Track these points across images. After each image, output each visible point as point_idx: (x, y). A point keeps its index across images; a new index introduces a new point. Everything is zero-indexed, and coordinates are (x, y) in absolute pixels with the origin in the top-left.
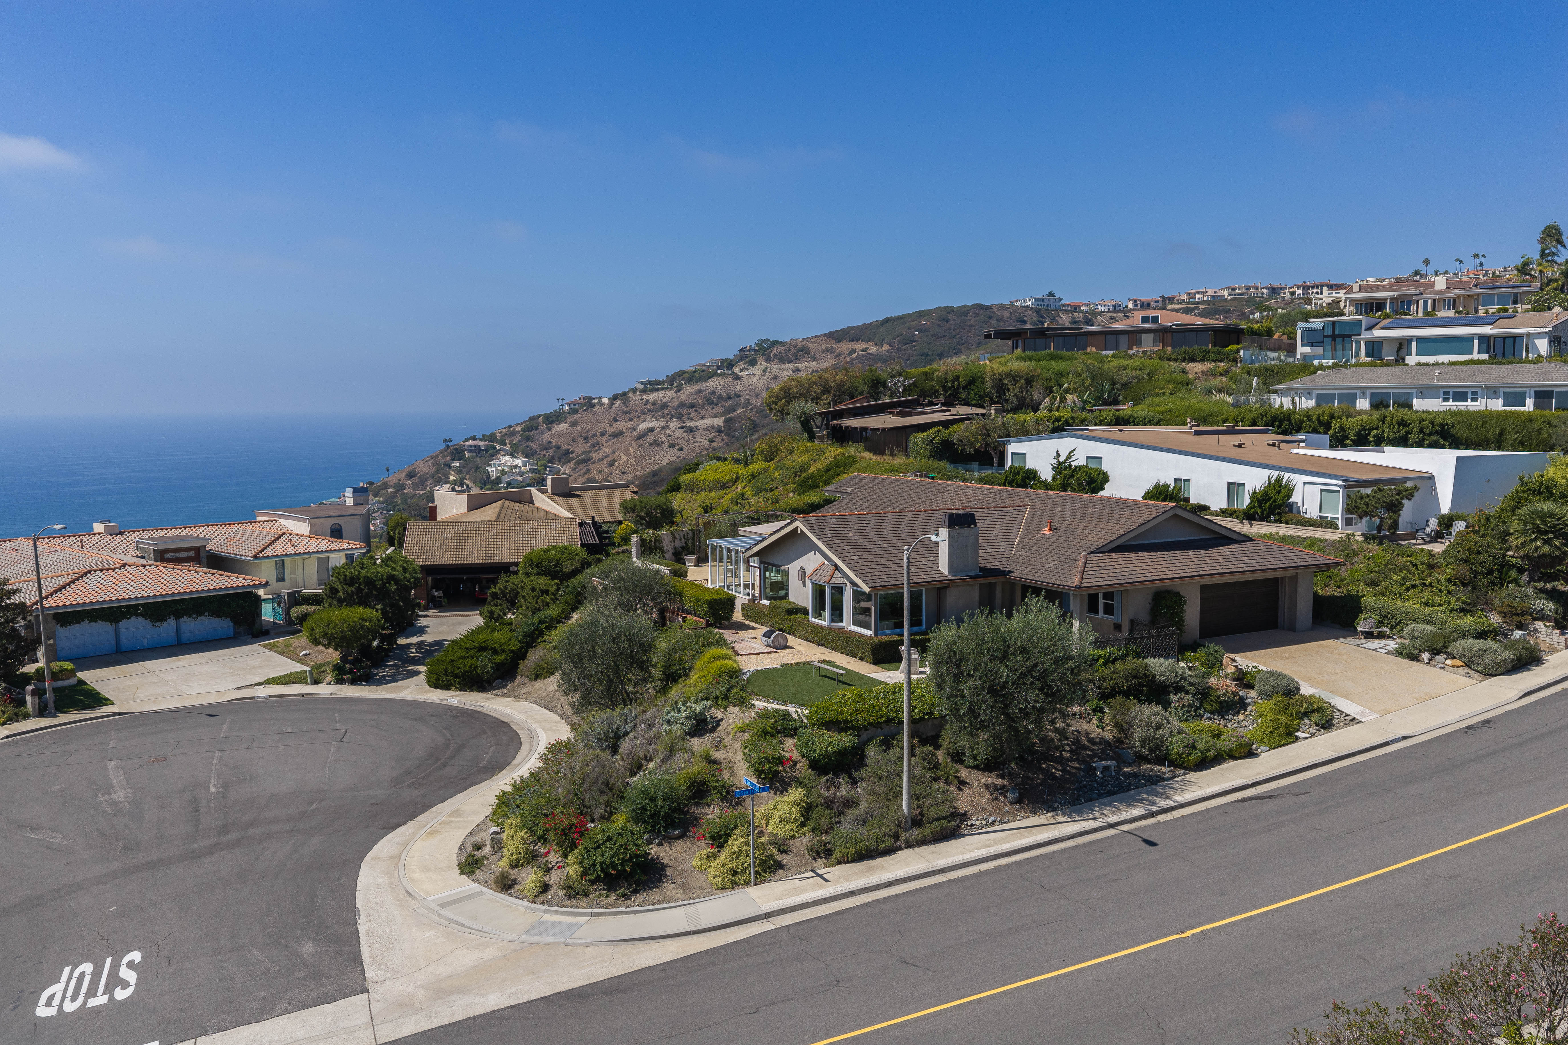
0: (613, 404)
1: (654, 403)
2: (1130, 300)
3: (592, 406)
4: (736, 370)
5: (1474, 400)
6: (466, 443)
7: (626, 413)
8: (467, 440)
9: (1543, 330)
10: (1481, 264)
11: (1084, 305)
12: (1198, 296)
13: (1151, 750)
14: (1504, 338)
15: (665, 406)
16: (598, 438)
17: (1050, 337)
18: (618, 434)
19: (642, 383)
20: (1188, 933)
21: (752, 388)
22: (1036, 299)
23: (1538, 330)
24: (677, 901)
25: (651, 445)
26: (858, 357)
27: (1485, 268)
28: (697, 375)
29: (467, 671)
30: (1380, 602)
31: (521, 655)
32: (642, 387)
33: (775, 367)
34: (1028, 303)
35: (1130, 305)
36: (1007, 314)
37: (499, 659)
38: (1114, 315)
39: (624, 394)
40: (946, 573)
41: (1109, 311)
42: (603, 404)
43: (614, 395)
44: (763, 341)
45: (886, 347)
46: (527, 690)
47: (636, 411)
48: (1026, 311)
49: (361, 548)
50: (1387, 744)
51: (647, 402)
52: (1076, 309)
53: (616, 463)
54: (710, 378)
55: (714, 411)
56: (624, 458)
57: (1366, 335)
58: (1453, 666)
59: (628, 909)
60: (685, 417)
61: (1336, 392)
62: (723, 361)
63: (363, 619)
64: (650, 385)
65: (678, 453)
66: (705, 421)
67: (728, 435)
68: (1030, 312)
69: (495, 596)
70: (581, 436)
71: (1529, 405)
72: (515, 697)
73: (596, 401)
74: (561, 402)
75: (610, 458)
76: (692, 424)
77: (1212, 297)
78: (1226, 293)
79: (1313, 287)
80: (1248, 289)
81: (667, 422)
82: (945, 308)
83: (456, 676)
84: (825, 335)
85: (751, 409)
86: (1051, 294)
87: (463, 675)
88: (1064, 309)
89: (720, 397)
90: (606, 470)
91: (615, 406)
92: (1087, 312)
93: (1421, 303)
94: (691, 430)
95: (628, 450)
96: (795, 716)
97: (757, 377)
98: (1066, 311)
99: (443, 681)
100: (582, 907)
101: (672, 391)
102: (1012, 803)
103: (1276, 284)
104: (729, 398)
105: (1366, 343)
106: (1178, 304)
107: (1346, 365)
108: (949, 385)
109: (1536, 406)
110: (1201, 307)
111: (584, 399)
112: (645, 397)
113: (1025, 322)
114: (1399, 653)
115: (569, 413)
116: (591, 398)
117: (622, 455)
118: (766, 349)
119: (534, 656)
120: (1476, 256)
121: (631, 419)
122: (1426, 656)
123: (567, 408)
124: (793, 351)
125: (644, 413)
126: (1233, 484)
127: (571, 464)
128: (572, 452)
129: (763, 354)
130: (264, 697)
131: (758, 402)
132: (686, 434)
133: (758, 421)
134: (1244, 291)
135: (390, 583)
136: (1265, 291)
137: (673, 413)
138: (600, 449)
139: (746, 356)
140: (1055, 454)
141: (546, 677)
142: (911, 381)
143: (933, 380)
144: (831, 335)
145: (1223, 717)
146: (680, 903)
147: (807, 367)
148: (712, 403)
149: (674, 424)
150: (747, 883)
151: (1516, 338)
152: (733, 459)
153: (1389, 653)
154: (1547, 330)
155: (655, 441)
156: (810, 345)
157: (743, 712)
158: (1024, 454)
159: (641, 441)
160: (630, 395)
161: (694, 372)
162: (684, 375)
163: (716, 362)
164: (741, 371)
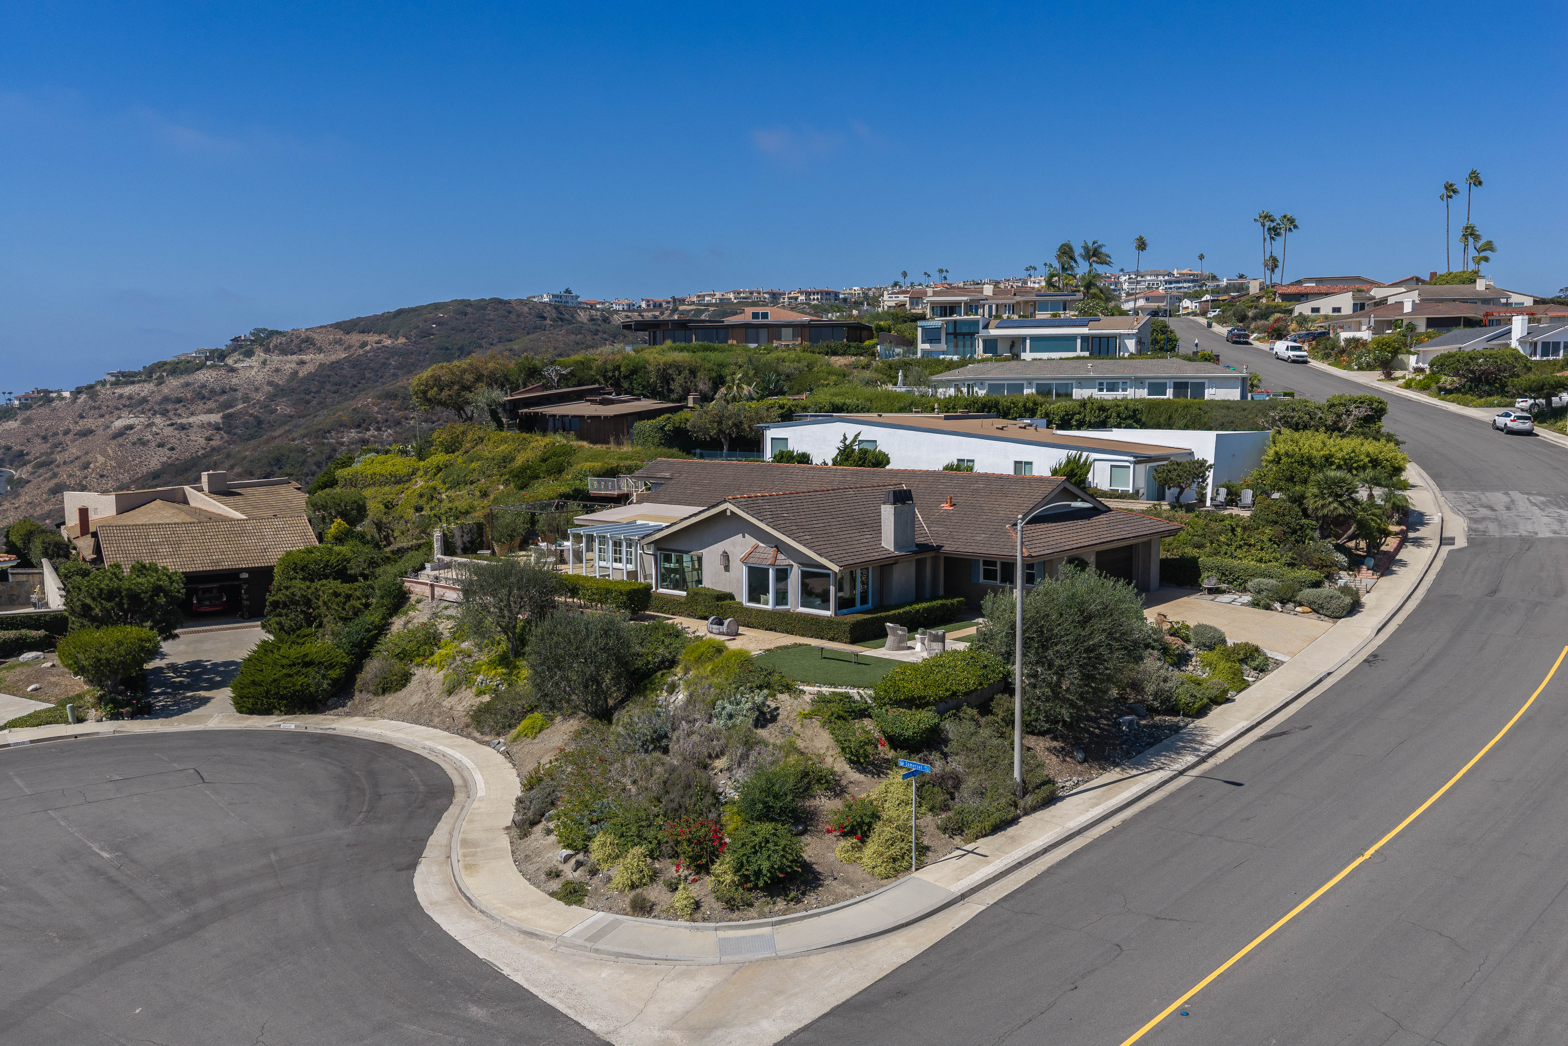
0: (76, 398)
1: (130, 398)
2: (643, 300)
3: (51, 400)
4: (230, 361)
5: (1124, 390)
7: (95, 408)
9: (1130, 332)
10: (945, 278)
11: (599, 303)
12: (707, 298)
13: (1162, 703)
14: (1100, 338)
15: (145, 400)
16: (61, 437)
17: (691, 329)
18: (86, 433)
19: (112, 375)
20: (1368, 854)
21: (250, 382)
22: (553, 296)
23: (1126, 332)
24: (852, 896)
25: (134, 444)
26: (372, 350)
27: (948, 282)
28: (181, 366)
29: (298, 691)
30: (1218, 560)
31: (355, 668)
32: (113, 379)
33: (276, 359)
34: (546, 300)
35: (644, 305)
36: (526, 309)
37: (334, 674)
38: (630, 314)
39: (91, 387)
40: (892, 550)
41: (623, 310)
42: (64, 398)
43: (77, 388)
44: (260, 331)
45: (402, 340)
46: (377, 706)
47: (108, 407)
48: (545, 307)
49: (10, 560)
50: (1320, 681)
51: (121, 396)
52: (592, 307)
53: (92, 466)
54: (198, 369)
55: (206, 407)
56: (101, 459)
57: (983, 333)
58: (1304, 613)
59: (810, 912)
60: (171, 414)
61: (1006, 382)
62: (212, 352)
63: (141, 640)
64: (123, 376)
65: (168, 453)
66: (199, 418)
67: (228, 433)
68: (549, 308)
69: (275, 604)
70: (37, 435)
71: (1169, 394)
72: (365, 715)
73: (54, 395)
74: (8, 396)
75: (84, 460)
76: (184, 421)
77: (720, 299)
78: (732, 296)
79: (814, 294)
80: (751, 293)
81: (149, 418)
82: (463, 301)
83: (283, 697)
84: (332, 326)
85: (254, 404)
86: (568, 291)
87: (291, 697)
88: (580, 306)
89: (213, 391)
90: (78, 473)
91: (79, 401)
92: (603, 310)
93: (987, 307)
94: (183, 427)
95: (106, 451)
96: (857, 697)
97: (255, 369)
98: (584, 308)
99: (262, 704)
100: (753, 918)
101: (151, 384)
102: (1081, 763)
103: (776, 290)
104: (224, 392)
105: (985, 341)
106: (689, 305)
107: (972, 360)
108: (610, 374)
109: (1175, 395)
110: (711, 309)
111: (39, 392)
112: (118, 391)
113: (545, 318)
114: (1255, 604)
115: (19, 409)
116: (47, 392)
117: (98, 456)
118: (264, 339)
119: (373, 667)
120: (941, 271)
121: (102, 416)
122: (1278, 605)
123: (17, 402)
124: (296, 342)
125: (118, 409)
126: (1021, 462)
127: (29, 468)
128: (27, 454)
129: (261, 345)
130: (23, 743)
131: (260, 396)
132: (177, 432)
133: (262, 417)
134: (748, 295)
135: (158, 596)
136: (767, 296)
137: (156, 408)
138: (64, 450)
139: (241, 347)
140: (842, 438)
141: (397, 690)
142: (569, 370)
143: (591, 369)
144: (338, 326)
146: (858, 899)
147: (313, 360)
148: (204, 397)
149: (158, 420)
150: (908, 869)
151: (1108, 338)
152: (399, 450)
153: (1243, 604)
154: (1135, 331)
155: (139, 439)
156: (316, 336)
157: (795, 698)
158: (787, 439)
159: (120, 440)
160: (98, 388)
161: (178, 363)
162: (166, 367)
163: (204, 352)
164: (236, 363)
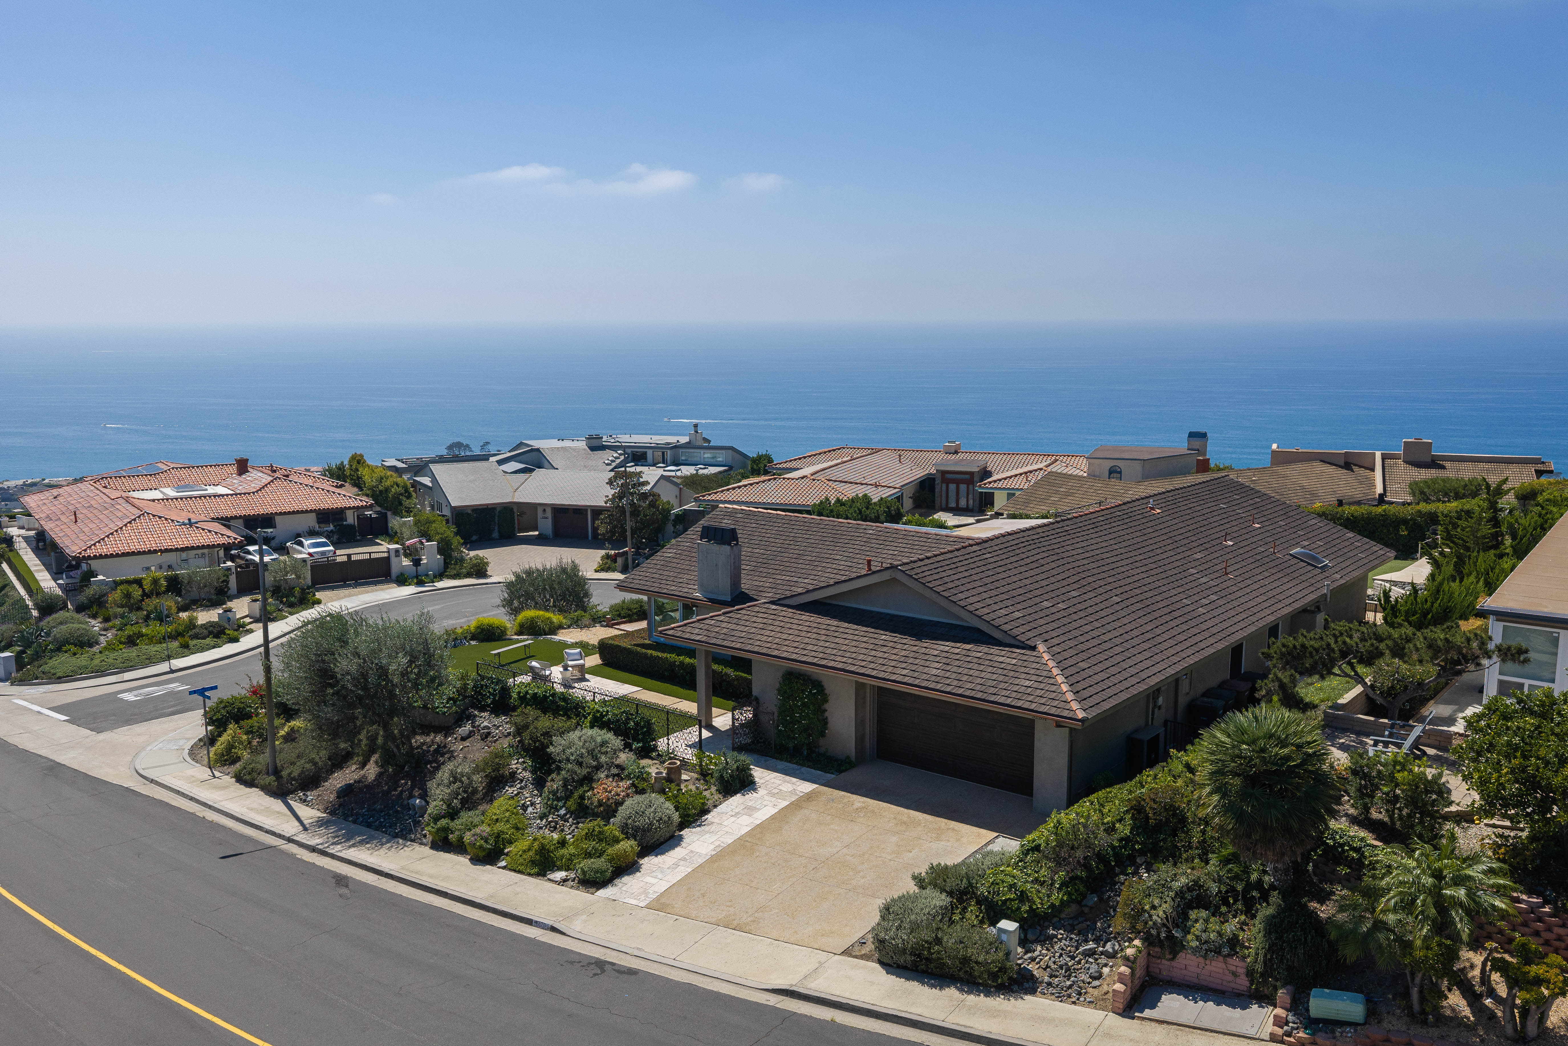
40: (697, 591)
102: (337, 796)
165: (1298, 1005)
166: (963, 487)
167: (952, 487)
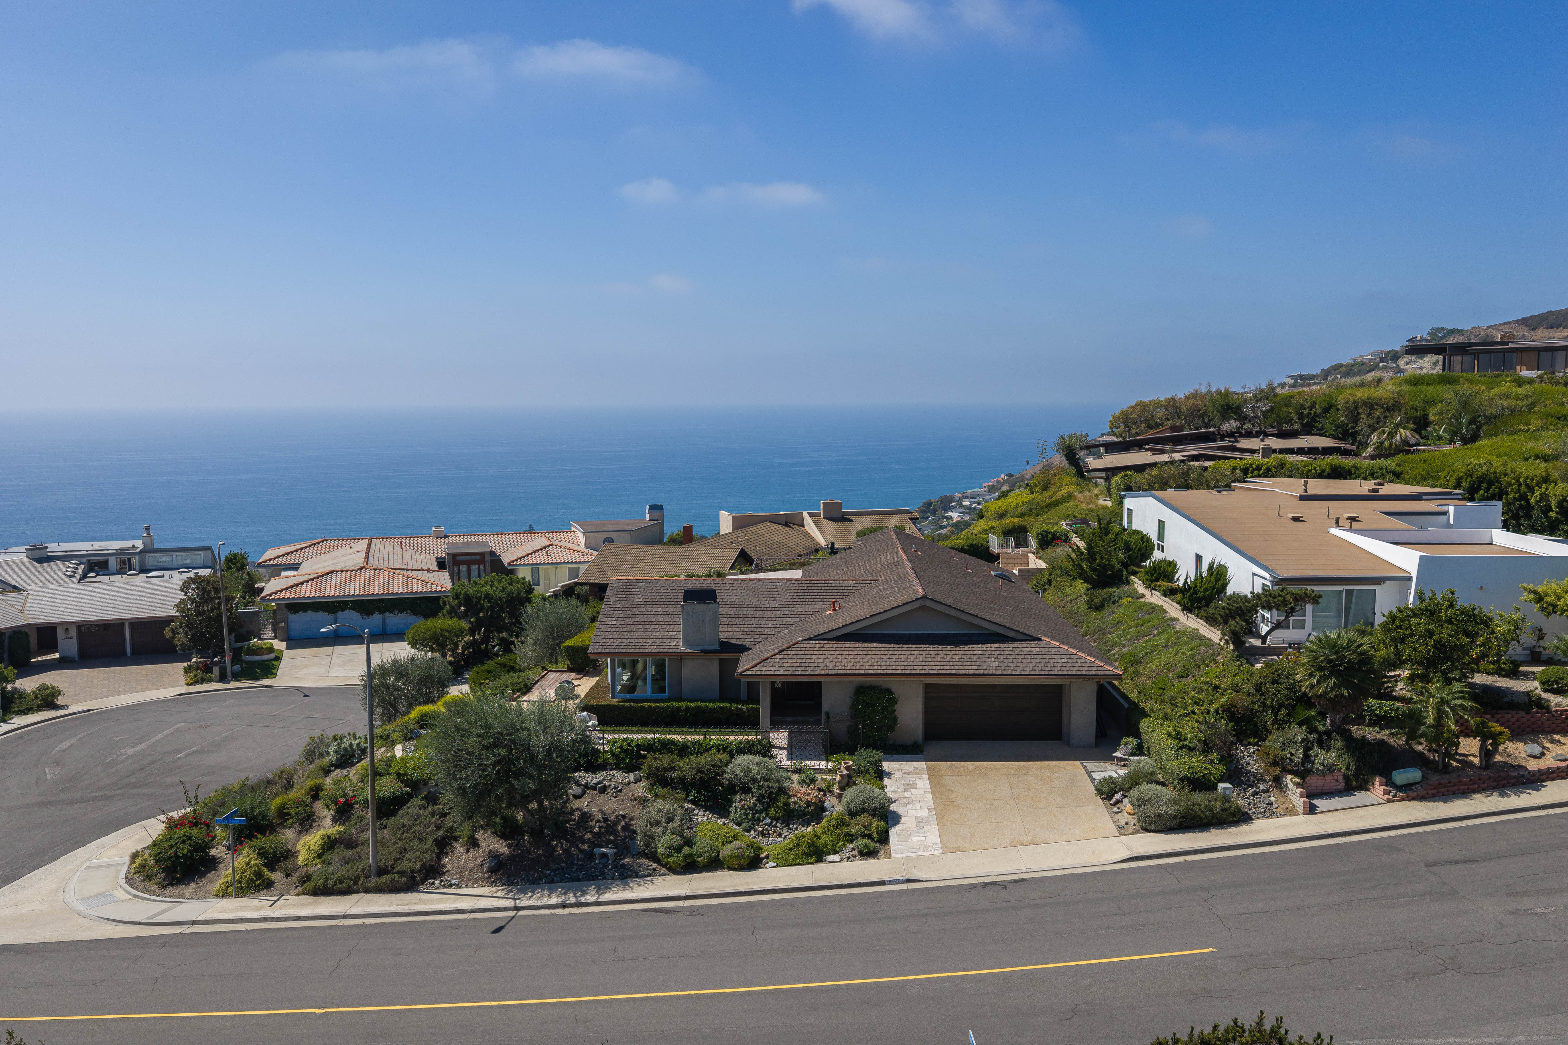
4: (1401, 363)
6: (1101, 439)
8: (1103, 435)
17: (1473, 354)
19: (1292, 377)
28: (1355, 369)
32: (1292, 381)
40: (681, 645)
44: (1438, 330)
50: (890, 882)
54: (1370, 371)
58: (1129, 813)
62: (1387, 353)
64: (1302, 378)
84: (1516, 322)
97: (1424, 371)
102: (486, 872)
122: (1118, 796)
139: (1416, 347)
142: (1268, 407)
143: (1290, 406)
144: (1524, 322)
145: (787, 825)
156: (1496, 333)
158: (1132, 511)
161: (1353, 366)
162: (1341, 369)
163: (1380, 353)
164: (1407, 364)
165: (1389, 782)
166: (474, 567)
167: (464, 568)
